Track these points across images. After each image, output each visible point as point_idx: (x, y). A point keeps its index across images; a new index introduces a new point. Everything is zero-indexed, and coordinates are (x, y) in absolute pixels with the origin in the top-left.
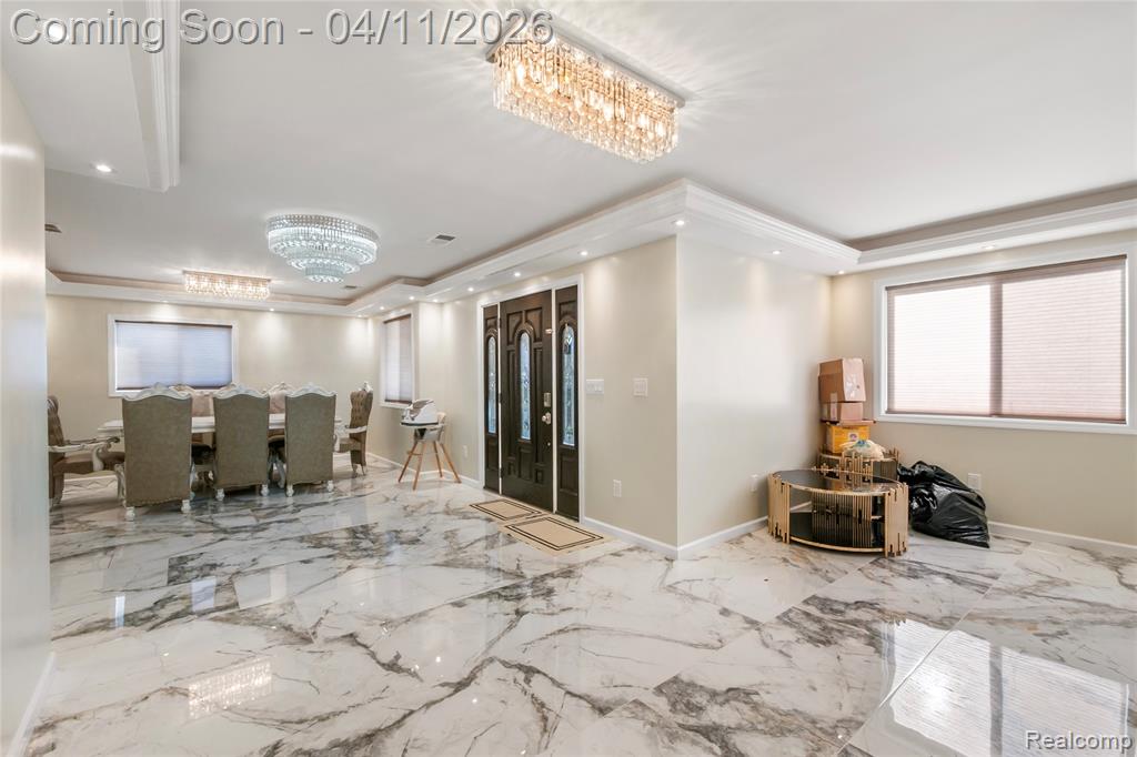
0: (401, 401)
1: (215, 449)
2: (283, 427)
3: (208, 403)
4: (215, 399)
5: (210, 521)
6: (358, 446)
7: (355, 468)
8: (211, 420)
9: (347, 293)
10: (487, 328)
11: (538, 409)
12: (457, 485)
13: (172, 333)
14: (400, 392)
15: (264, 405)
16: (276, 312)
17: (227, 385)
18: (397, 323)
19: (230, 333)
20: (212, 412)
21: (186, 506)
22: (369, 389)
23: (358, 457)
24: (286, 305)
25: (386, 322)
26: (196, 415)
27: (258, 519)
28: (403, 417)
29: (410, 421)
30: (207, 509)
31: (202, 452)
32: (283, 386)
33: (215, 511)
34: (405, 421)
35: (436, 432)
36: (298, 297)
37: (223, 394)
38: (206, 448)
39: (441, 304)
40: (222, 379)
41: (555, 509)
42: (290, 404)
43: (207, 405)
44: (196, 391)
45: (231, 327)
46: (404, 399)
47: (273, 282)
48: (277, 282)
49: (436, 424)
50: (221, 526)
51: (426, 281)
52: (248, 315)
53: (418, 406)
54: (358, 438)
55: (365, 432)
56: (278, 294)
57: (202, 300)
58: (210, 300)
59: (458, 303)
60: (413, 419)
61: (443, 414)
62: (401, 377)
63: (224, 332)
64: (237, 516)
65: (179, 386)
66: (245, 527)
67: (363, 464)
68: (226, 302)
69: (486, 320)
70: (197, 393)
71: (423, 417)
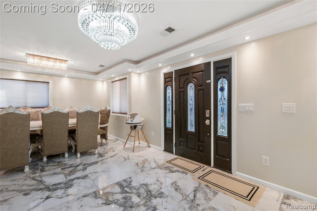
0: (120, 113)
1: (42, 136)
2: (76, 126)
3: (39, 115)
4: (42, 114)
5: (39, 179)
6: (104, 132)
7: (102, 140)
8: (40, 123)
9: (98, 69)
10: (166, 82)
11: (200, 117)
12: (148, 148)
13: (22, 84)
14: (120, 109)
15: (67, 116)
16: (68, 77)
17: (47, 106)
18: (119, 82)
19: (48, 86)
20: (41, 118)
21: (27, 169)
22: (108, 108)
23: (104, 136)
24: (73, 74)
25: (112, 82)
26: (32, 120)
27: (66, 176)
28: (127, 120)
29: (130, 122)
30: (38, 169)
31: (35, 137)
32: (71, 107)
33: (42, 171)
34: (128, 122)
35: (141, 127)
36: (78, 71)
37: (46, 111)
38: (38, 135)
39: (140, 74)
40: (45, 104)
41: (212, 164)
42: (79, 115)
43: (38, 115)
44: (33, 109)
45: (48, 83)
46: (122, 112)
47: (68, 62)
48: (71, 62)
49: (141, 123)
50: (47, 184)
51: (137, 62)
52: (56, 78)
53: (133, 116)
54: (105, 129)
55: (107, 126)
56: (70, 69)
57: (36, 70)
58: (39, 70)
59: (147, 73)
60: (132, 121)
61: (143, 119)
62: (120, 104)
63: (45, 85)
64: (54, 174)
65: (25, 107)
66: (60, 184)
67: (106, 139)
68: (47, 71)
69: (165, 79)
70: (34, 110)
71: (136, 120)
